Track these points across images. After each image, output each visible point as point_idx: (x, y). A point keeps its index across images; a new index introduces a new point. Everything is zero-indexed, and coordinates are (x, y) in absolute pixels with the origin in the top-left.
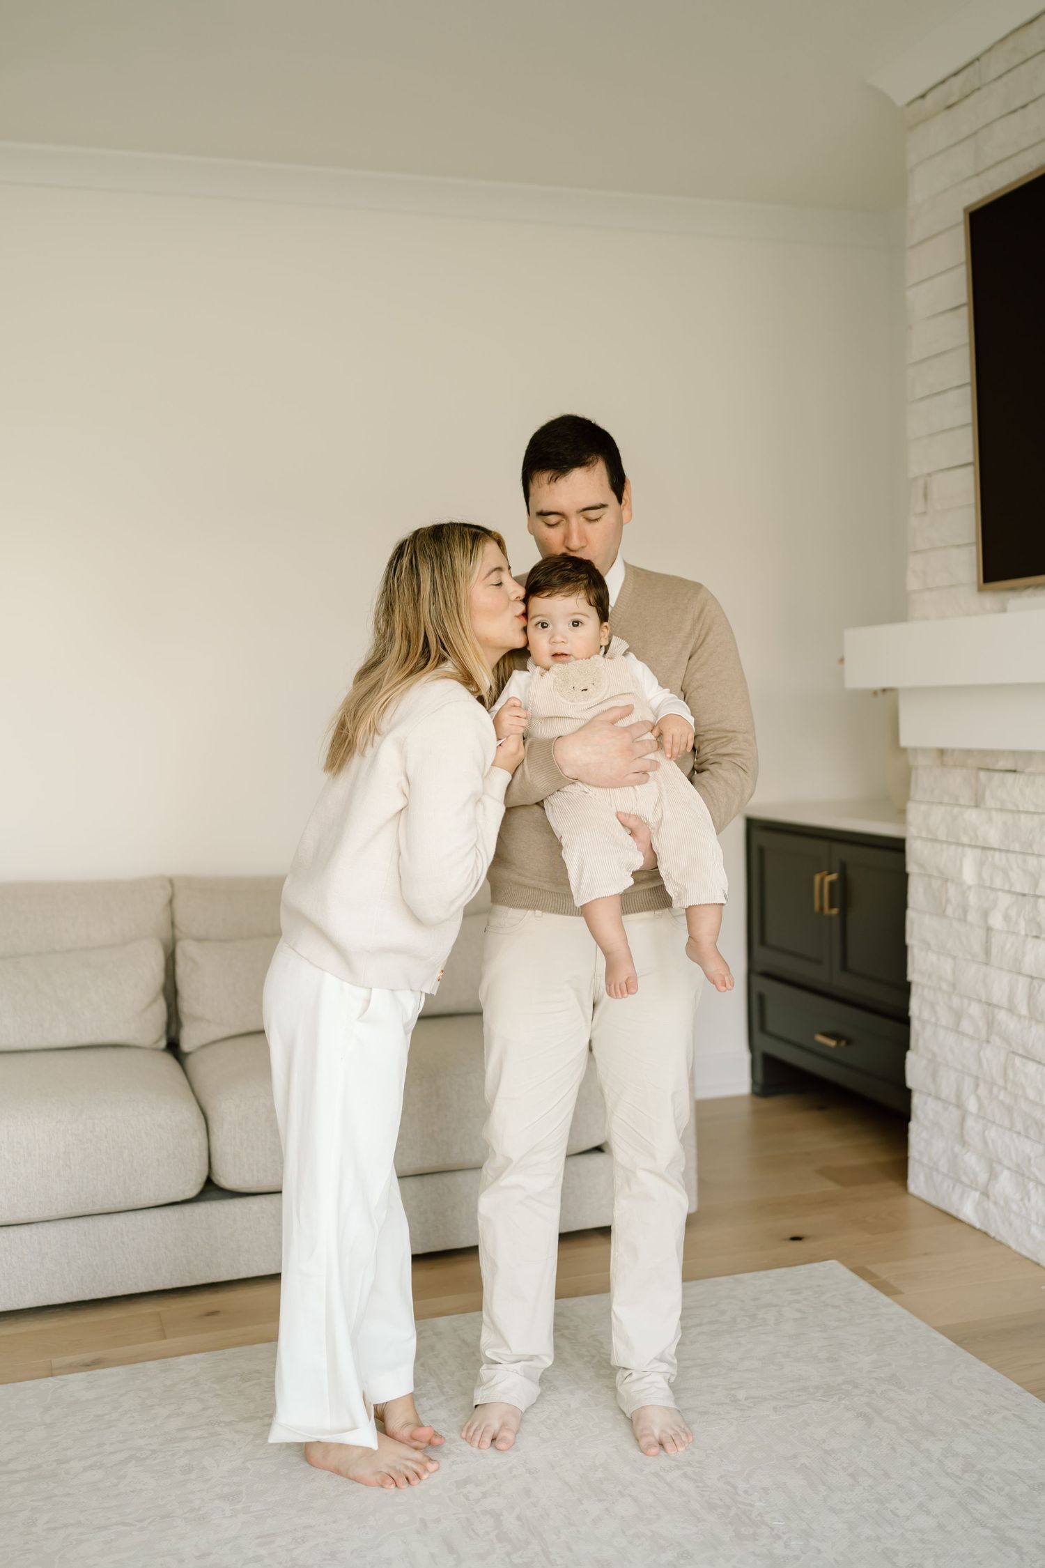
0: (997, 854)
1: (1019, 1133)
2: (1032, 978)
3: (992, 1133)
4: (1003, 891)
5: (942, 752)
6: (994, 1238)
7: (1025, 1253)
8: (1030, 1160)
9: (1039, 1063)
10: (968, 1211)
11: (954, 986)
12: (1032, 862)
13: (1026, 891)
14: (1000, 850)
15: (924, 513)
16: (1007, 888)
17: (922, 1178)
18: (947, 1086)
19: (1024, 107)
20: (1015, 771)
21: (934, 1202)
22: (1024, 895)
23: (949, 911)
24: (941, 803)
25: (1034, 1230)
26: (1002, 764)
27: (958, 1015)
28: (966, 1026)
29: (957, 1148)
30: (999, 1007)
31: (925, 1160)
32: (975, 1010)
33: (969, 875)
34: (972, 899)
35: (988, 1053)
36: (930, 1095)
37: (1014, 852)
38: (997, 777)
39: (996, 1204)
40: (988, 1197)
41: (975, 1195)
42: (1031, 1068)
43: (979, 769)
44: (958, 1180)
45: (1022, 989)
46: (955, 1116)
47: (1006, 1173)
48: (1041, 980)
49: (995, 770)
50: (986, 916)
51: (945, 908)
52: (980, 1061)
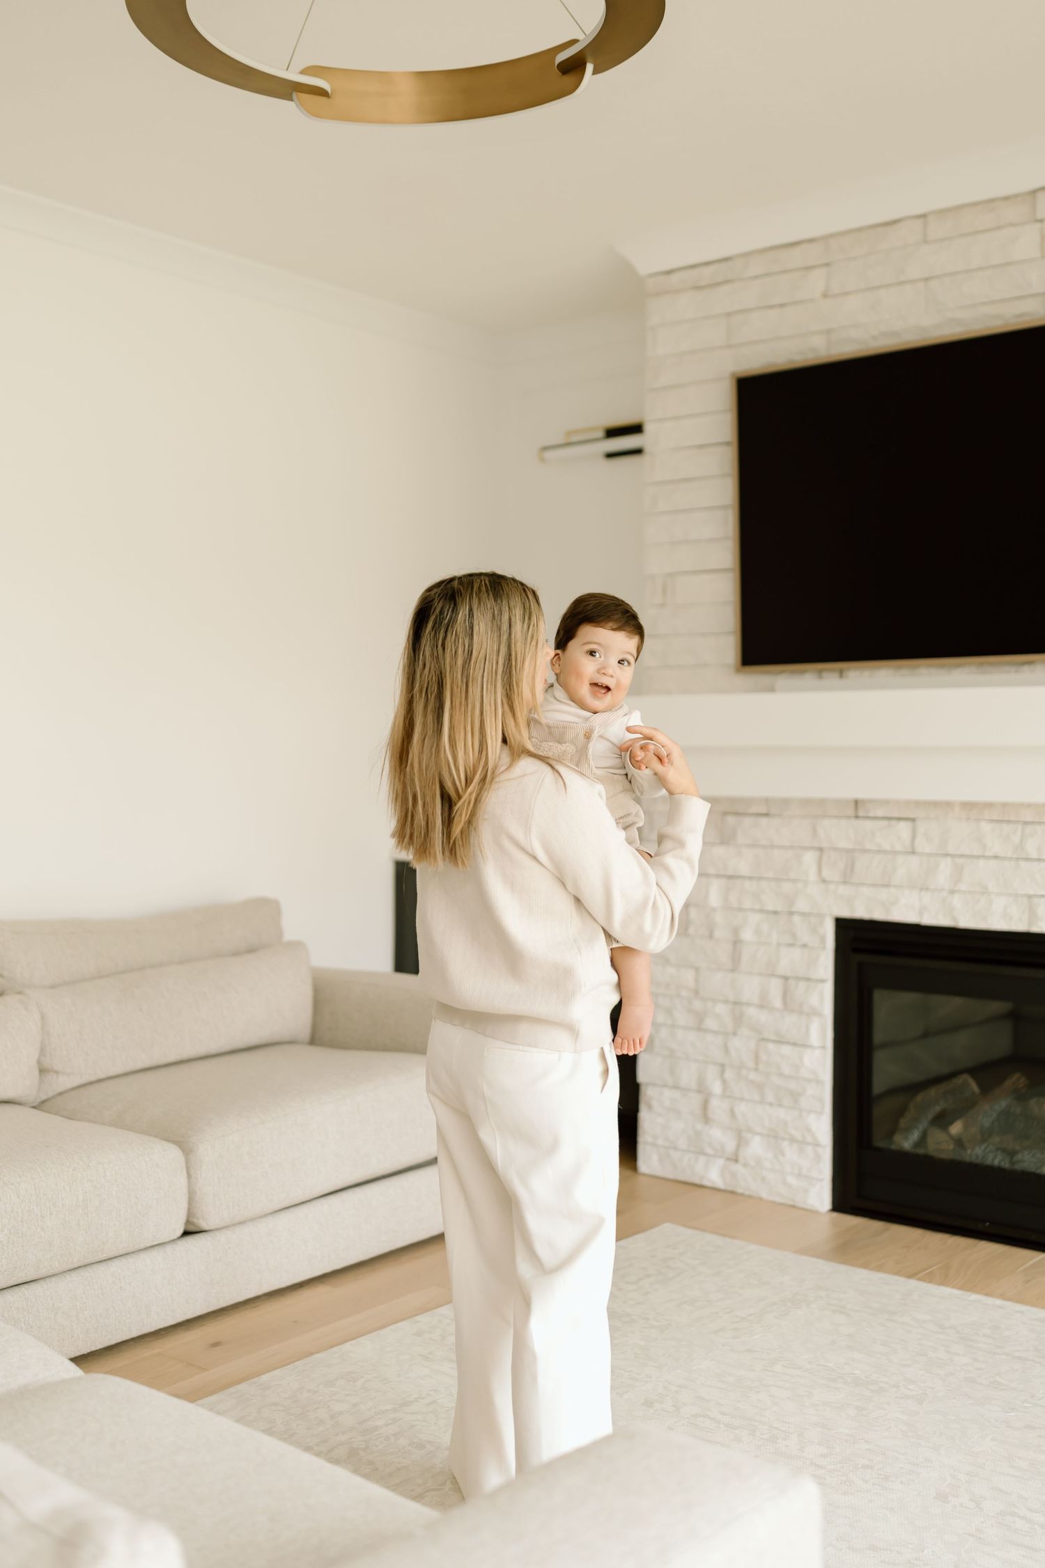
0: (747, 884)
1: (771, 1104)
2: (786, 978)
3: (741, 1108)
4: (752, 910)
6: (742, 1195)
7: (779, 1200)
8: (786, 1124)
9: (795, 1044)
10: (714, 1175)
11: (696, 992)
12: (787, 887)
13: (779, 908)
14: (751, 878)
15: (663, 605)
16: (757, 907)
17: (655, 1158)
18: (688, 1075)
19: (782, 305)
20: (766, 815)
21: (670, 1175)
22: (775, 913)
23: (691, 930)
25: (791, 1180)
26: (754, 809)
27: (700, 1018)
28: (710, 1023)
29: (699, 1127)
30: (748, 1004)
31: (660, 1142)
32: (721, 1009)
33: (715, 899)
34: (719, 918)
35: (735, 1043)
36: (665, 1086)
37: (767, 879)
38: (748, 821)
39: (745, 1165)
40: (736, 1161)
41: (721, 1162)
42: (786, 1050)
43: (725, 814)
44: (703, 1153)
45: (775, 987)
46: (695, 1100)
47: (757, 1139)
48: (798, 979)
49: (745, 814)
50: (736, 931)
51: (686, 929)
52: (726, 1049)
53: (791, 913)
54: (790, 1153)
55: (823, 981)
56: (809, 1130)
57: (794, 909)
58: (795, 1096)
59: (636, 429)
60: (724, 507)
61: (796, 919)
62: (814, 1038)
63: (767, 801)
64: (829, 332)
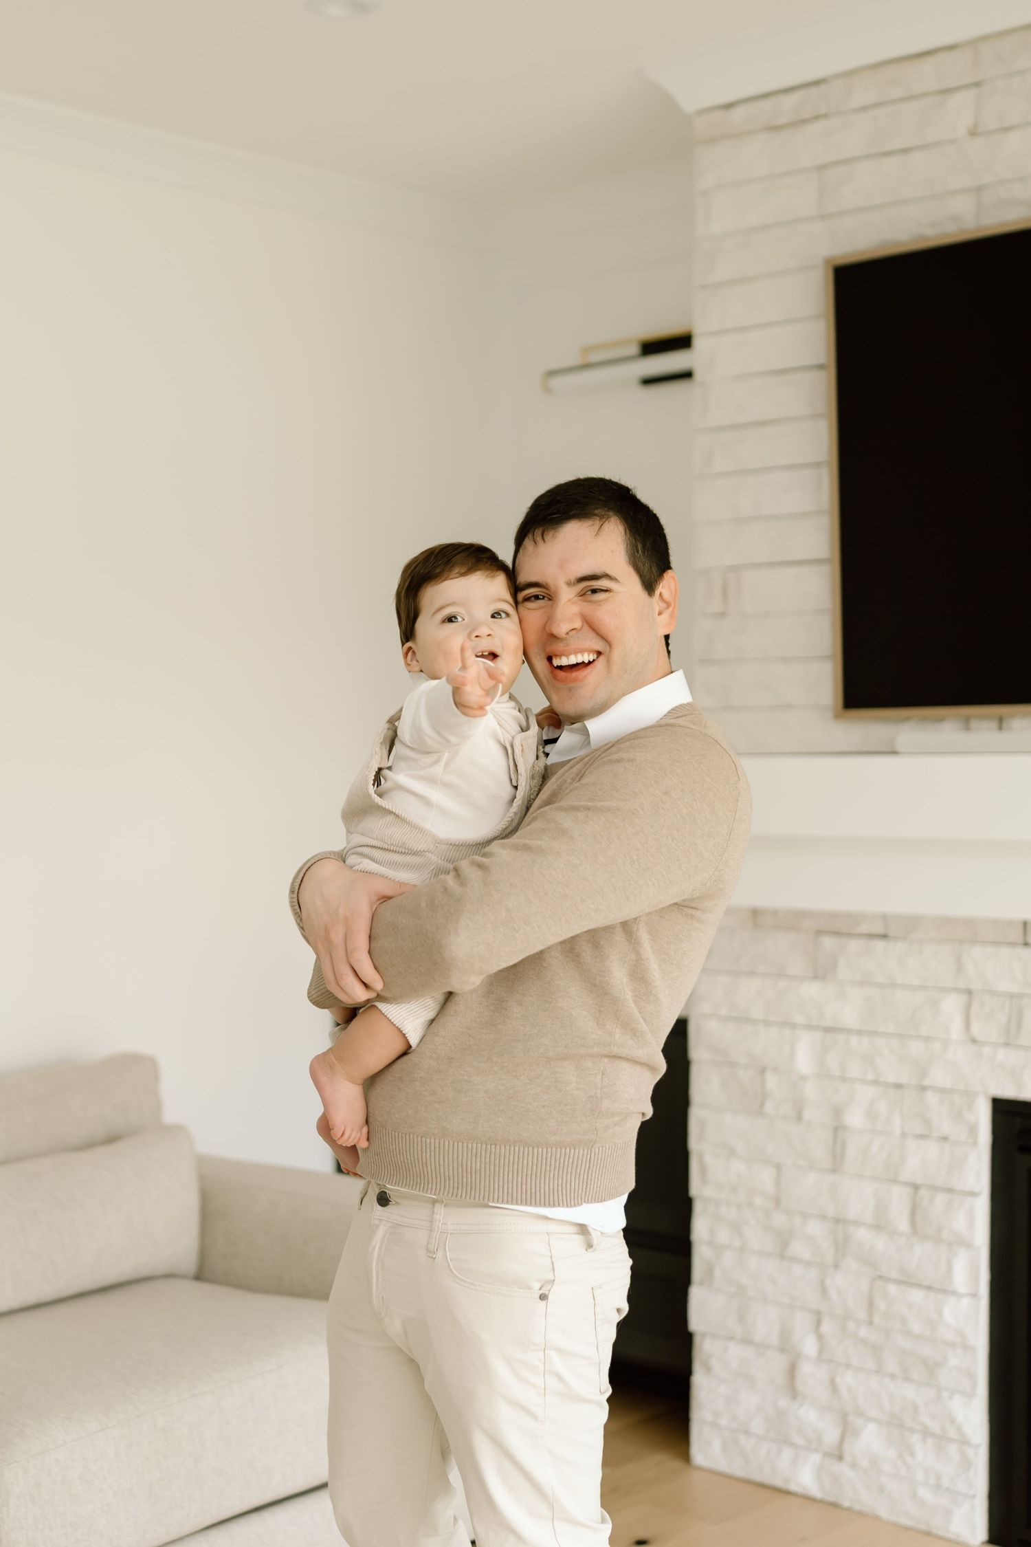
0: (854, 1040)
1: (893, 1376)
2: (916, 1187)
3: (847, 1380)
4: (863, 1081)
5: (755, 913)
6: (849, 1509)
8: (916, 1409)
9: (929, 1288)
10: (806, 1479)
11: (776, 1200)
12: (916, 1048)
13: (904, 1080)
14: (860, 1033)
15: (722, 615)
16: (870, 1077)
17: (717, 1444)
18: (765, 1324)
20: (884, 936)
21: (738, 1470)
22: (899, 1086)
23: (770, 1107)
24: (752, 974)
25: (923, 1493)
26: (864, 928)
28: (799, 1249)
29: (783, 1403)
30: (857, 1223)
31: (722, 1421)
32: (815, 1228)
33: (804, 1061)
34: (810, 1091)
35: (837, 1281)
37: (885, 1035)
38: (854, 945)
39: (854, 1466)
40: (840, 1458)
41: (816, 1458)
42: (916, 1296)
43: (819, 933)
44: (787, 1442)
45: (898, 1200)
46: (778, 1363)
47: (872, 1427)
48: (934, 1189)
49: (850, 935)
50: (837, 1112)
51: (762, 1104)
52: (824, 1291)
53: (923, 1089)
54: (924, 1454)
55: (973, 1194)
56: (953, 1421)
57: (926, 1082)
58: (931, 1368)
59: (682, 342)
60: (817, 465)
61: (931, 1097)
62: (960, 1280)
63: (885, 918)
64: (979, 189)
